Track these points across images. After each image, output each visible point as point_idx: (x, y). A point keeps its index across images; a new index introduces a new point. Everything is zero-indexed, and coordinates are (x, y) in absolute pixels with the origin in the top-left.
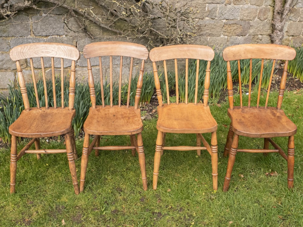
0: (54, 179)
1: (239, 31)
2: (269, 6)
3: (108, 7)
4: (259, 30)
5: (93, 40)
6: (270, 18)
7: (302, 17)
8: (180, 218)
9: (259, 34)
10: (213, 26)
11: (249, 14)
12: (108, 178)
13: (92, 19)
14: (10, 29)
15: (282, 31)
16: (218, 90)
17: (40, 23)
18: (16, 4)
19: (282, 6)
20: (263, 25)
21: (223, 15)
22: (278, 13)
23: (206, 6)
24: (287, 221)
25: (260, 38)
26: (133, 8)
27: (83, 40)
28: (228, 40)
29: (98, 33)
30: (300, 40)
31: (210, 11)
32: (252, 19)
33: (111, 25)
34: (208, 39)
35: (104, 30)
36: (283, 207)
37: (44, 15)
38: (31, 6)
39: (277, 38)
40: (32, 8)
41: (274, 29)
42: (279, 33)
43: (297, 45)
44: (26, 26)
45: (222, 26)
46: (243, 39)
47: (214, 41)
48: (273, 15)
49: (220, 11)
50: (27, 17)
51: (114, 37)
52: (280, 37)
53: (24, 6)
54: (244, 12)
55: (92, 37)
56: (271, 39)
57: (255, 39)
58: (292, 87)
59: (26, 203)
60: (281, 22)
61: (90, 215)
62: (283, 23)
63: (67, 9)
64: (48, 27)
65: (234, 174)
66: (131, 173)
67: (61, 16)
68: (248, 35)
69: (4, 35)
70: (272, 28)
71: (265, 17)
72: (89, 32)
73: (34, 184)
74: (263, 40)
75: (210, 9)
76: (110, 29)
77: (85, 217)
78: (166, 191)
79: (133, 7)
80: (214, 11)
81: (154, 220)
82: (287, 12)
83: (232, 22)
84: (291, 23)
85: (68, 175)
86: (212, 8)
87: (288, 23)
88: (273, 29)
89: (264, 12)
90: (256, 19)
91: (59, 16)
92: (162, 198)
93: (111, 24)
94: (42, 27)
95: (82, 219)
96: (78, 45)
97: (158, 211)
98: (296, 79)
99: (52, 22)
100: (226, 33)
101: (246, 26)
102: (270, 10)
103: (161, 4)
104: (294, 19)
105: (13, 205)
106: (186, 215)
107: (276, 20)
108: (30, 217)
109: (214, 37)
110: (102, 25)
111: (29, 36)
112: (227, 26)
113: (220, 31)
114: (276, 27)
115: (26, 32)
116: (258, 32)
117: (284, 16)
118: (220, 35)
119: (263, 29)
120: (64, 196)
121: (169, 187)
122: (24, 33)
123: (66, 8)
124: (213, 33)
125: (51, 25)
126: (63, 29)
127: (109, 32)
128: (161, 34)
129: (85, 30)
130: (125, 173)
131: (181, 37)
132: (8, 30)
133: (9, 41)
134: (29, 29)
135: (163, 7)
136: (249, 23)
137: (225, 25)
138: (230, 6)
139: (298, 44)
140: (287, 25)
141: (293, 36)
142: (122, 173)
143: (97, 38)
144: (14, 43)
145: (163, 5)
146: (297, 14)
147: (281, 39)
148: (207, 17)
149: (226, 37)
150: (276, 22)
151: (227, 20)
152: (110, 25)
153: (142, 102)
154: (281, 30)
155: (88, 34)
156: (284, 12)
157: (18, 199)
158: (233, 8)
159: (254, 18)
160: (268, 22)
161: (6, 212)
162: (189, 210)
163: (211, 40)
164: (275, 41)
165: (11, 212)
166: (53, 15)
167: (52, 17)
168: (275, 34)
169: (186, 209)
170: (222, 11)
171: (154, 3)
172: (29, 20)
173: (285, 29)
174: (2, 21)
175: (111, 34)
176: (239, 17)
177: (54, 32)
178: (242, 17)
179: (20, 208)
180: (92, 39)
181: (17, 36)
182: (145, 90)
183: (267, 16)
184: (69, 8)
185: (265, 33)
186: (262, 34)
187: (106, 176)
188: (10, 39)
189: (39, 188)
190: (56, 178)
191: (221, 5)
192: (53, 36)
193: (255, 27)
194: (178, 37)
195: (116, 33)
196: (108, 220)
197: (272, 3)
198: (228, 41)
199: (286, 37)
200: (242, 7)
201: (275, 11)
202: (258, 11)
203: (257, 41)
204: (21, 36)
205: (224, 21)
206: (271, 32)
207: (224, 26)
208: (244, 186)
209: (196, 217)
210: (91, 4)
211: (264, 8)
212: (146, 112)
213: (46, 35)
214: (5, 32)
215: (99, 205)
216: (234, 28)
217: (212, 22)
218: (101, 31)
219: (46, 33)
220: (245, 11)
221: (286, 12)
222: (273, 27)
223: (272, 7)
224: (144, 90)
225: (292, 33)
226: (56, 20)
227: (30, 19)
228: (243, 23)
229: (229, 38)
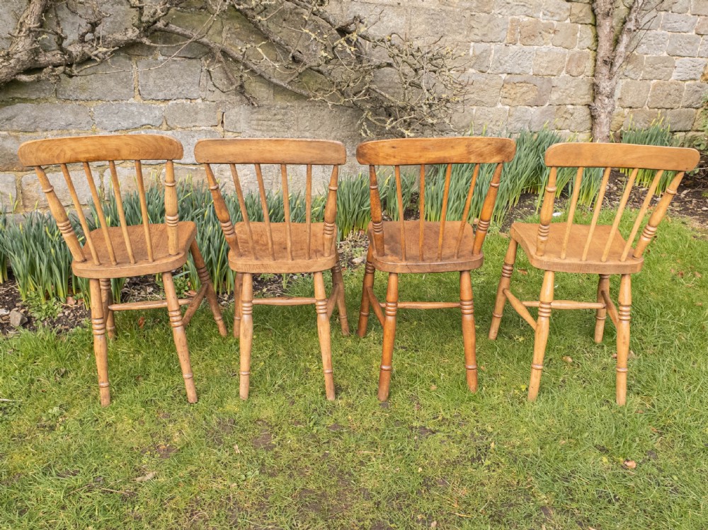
0: (203, 372)
1: (530, 97)
2: (587, 50)
3: (287, 45)
4: (568, 96)
5: (255, 110)
6: (590, 73)
7: (646, 72)
8: (464, 436)
9: (567, 102)
10: (483, 86)
11: (550, 64)
12: (312, 367)
13: (255, 67)
14: (95, 85)
15: (612, 97)
16: (500, 207)
17: (153, 74)
18: (110, 36)
19: (612, 48)
20: (576, 86)
21: (501, 65)
22: (605, 62)
23: (469, 47)
24: (666, 435)
25: (571, 111)
26: (341, 44)
27: (236, 110)
28: (511, 113)
29: (266, 96)
30: (645, 115)
31: (478, 57)
32: (555, 74)
33: (292, 81)
34: (474, 111)
35: (278, 89)
36: (657, 411)
37: (161, 58)
38: (138, 40)
39: (602, 111)
40: (141, 43)
41: (597, 94)
42: (607, 100)
43: (638, 124)
44: (125, 80)
45: (500, 86)
46: (538, 113)
47: (485, 115)
48: (595, 66)
49: (496, 57)
50: (128, 61)
51: (296, 103)
52: (609, 109)
53: (126, 39)
54: (541, 60)
55: (254, 103)
56: (591, 112)
57: (561, 113)
58: (636, 202)
59: (156, 416)
60: (610, 79)
61: (288, 435)
62: (613, 81)
63: (209, 46)
64: (169, 82)
65: (553, 356)
66: (356, 357)
67: (194, 61)
68: (548, 104)
69: (82, 97)
70: (592, 91)
71: (579, 70)
72: (248, 93)
73: (166, 381)
74: (575, 114)
75: (478, 53)
76: (290, 88)
77: (278, 438)
78: (428, 390)
79: (342, 42)
80: (485, 57)
81: (415, 441)
82: (621, 60)
83: (518, 78)
84: (627, 83)
85: (231, 364)
86: (481, 50)
87: (622, 83)
88: (594, 93)
89: (577, 60)
90: (563, 73)
91: (191, 61)
92: (422, 401)
93: (292, 78)
94: (157, 81)
95: (274, 443)
96: (227, 118)
97: (418, 425)
98: (642, 187)
99: (175, 72)
100: (507, 100)
101: (544, 86)
102: (588, 56)
103: (390, 41)
104: (633, 76)
105: (130, 421)
106: (475, 431)
107: (600, 76)
108: (168, 441)
109: (484, 107)
110: (274, 80)
111: (131, 100)
112: (509, 87)
113: (496, 97)
114: (601, 89)
115: (125, 91)
116: (566, 99)
117: (615, 69)
118: (495, 104)
119: (575, 92)
120: (229, 401)
121: (434, 381)
122: (121, 93)
123: (207, 45)
124: (483, 100)
125: (174, 77)
126: (197, 87)
127: (285, 95)
128: (391, 98)
129: (241, 90)
130: (342, 357)
131: (431, 102)
132: (90, 87)
133: (92, 109)
134: (133, 86)
135: (394, 45)
136: (549, 81)
137: (505, 85)
138: (514, 47)
139: (640, 124)
140: (621, 86)
141: (631, 107)
142: (338, 358)
143: (263, 106)
144: (102, 113)
145: (393, 43)
146: (637, 65)
147: (609, 113)
148: (472, 67)
149: (507, 107)
150: (600, 79)
151: (508, 74)
152: (289, 80)
153: (353, 230)
154: (610, 96)
155: (246, 98)
156: (616, 60)
157: (139, 409)
158: (521, 51)
159: (560, 71)
160: (585, 79)
161: (118, 432)
162: (478, 422)
163: (479, 112)
164: (599, 116)
165: (128, 433)
166: (179, 59)
167: (178, 64)
168: (598, 104)
169: (472, 420)
170: (501, 58)
171: (376, 39)
172: (132, 68)
173: (618, 94)
174: (85, 67)
175: (289, 98)
176: (531, 70)
177: (180, 93)
178: (536, 68)
179: (147, 426)
180: (255, 107)
181: (107, 99)
182: (359, 206)
183: (582, 68)
184: (212, 45)
185: (579, 101)
186: (574, 102)
187: (308, 364)
188: (94, 105)
189: (176, 388)
190: (209, 370)
191: (499, 46)
192: (178, 101)
193: (561, 89)
194: (425, 104)
195: (300, 97)
196: (324, 443)
197: (593, 44)
198: (510, 116)
199: (618, 109)
200: (536, 50)
201: (599, 58)
202: (567, 59)
203: (565, 116)
204: (116, 98)
205: (504, 76)
206: (590, 100)
207: (503, 86)
208: (575, 377)
209: (495, 433)
210: (253, 38)
211: (579, 53)
212: (362, 249)
213: (163, 97)
214: (84, 90)
215: (302, 417)
216: (521, 90)
217: (482, 78)
218: (272, 91)
219: (165, 94)
220: (542, 57)
221: (619, 61)
222: (594, 90)
223: (592, 52)
224: (357, 206)
225: (628, 102)
226: (184, 69)
227: (134, 66)
228: (538, 81)
229: (512, 109)
